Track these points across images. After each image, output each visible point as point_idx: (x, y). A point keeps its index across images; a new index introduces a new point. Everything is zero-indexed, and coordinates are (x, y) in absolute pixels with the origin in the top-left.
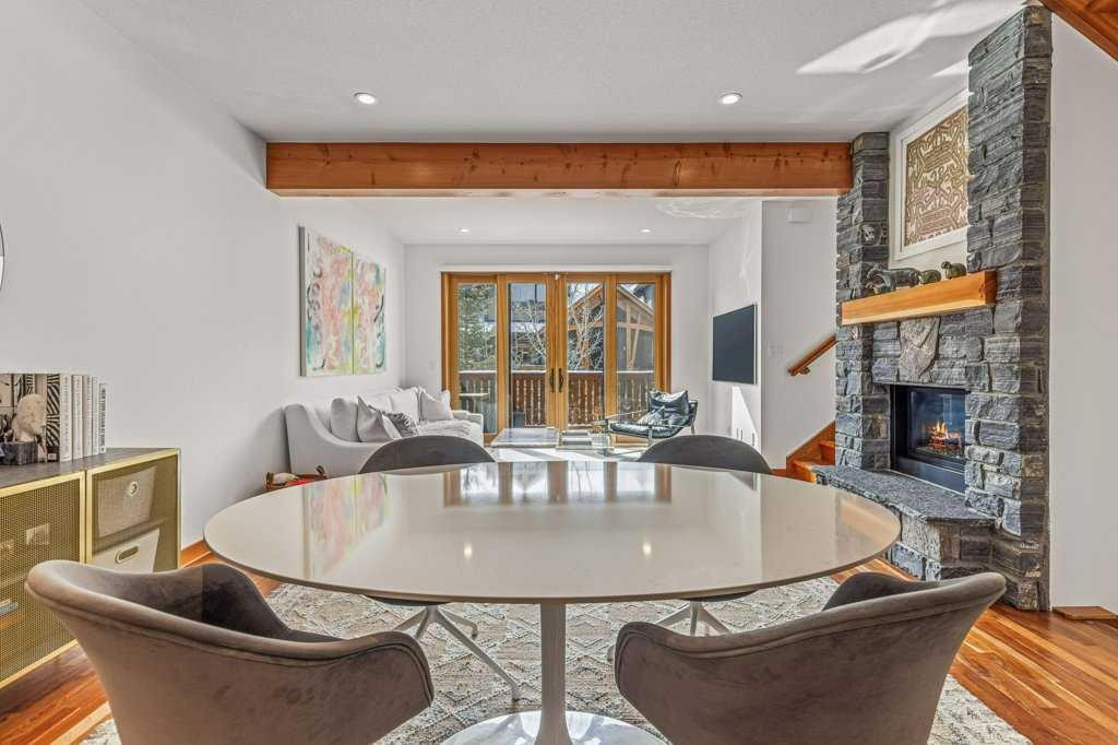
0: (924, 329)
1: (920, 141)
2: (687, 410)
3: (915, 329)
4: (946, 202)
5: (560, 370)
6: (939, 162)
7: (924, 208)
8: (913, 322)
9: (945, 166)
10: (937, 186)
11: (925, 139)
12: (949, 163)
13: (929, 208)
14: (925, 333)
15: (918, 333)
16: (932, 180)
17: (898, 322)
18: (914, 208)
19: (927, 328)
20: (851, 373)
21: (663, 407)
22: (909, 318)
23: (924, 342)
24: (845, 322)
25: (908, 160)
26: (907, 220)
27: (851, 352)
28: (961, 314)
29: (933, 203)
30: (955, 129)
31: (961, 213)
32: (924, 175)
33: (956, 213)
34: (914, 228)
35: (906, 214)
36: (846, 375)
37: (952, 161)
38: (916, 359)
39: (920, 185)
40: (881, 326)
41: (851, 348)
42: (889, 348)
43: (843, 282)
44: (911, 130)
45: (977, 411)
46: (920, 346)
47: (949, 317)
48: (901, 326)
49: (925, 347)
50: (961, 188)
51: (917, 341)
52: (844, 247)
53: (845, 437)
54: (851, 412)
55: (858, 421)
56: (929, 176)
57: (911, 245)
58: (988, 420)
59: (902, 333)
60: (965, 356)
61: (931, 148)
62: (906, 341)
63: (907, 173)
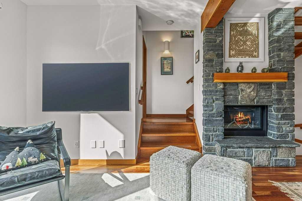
0: (251, 87)
1: (237, 24)
3: (247, 87)
4: (248, 48)
7: (238, 47)
8: (247, 84)
9: (248, 37)
10: (245, 42)
11: (239, 25)
12: (250, 37)
13: (241, 48)
14: (252, 88)
15: (249, 88)
16: (243, 39)
17: (237, 84)
18: (234, 46)
19: (253, 86)
20: (216, 102)
21: (30, 142)
22: (244, 83)
23: (252, 91)
24: (215, 81)
25: (231, 28)
26: (230, 49)
27: (217, 94)
28: (266, 84)
29: (243, 47)
30: (252, 28)
31: (255, 54)
32: (239, 37)
33: (252, 53)
34: (234, 52)
35: (230, 47)
36: (214, 103)
37: (251, 37)
38: (248, 96)
39: (237, 39)
40: (228, 84)
41: (217, 91)
42: (233, 92)
43: (210, 64)
44: (233, 19)
45: (282, 111)
46: (250, 92)
47: (261, 84)
48: (239, 85)
49: (252, 93)
50: (255, 46)
51: (249, 91)
52: (212, 50)
53: (212, 128)
54: (217, 117)
55: (222, 120)
56: (241, 38)
57: (232, 58)
58: (285, 113)
59: (240, 88)
60: (268, 96)
61: (242, 29)
62: (242, 90)
63: (230, 33)
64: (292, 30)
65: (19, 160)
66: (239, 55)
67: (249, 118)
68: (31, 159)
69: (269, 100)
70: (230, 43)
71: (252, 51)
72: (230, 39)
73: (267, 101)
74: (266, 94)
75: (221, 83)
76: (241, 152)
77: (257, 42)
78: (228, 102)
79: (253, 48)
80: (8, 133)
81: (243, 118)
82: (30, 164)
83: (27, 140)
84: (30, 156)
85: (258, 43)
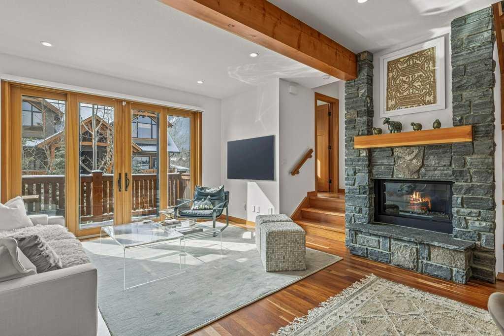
0: (413, 152)
1: (397, 61)
2: (224, 198)
3: (407, 152)
4: (417, 92)
5: (126, 174)
6: (413, 73)
7: (400, 93)
8: (405, 148)
10: (411, 85)
11: (402, 60)
12: (419, 74)
13: (405, 94)
14: (414, 154)
15: (409, 154)
16: (407, 80)
17: (392, 149)
18: (394, 93)
19: (416, 152)
20: (359, 174)
21: (209, 197)
22: (401, 147)
23: (414, 159)
24: (356, 147)
25: (388, 69)
26: (388, 98)
27: (359, 163)
28: (441, 146)
29: (407, 92)
30: (423, 58)
31: (428, 98)
32: (401, 78)
33: (424, 97)
34: (393, 102)
35: (388, 96)
36: (355, 175)
37: (421, 73)
38: (408, 166)
39: (397, 82)
40: (378, 150)
41: (359, 161)
42: (385, 161)
43: (351, 126)
44: (391, 55)
45: (463, 192)
46: (411, 160)
47: (431, 146)
48: (394, 150)
49: (415, 161)
50: (428, 86)
51: (408, 158)
52: (352, 108)
53: (354, 207)
54: (359, 194)
55: (365, 198)
56: (404, 78)
57: (391, 111)
58: (470, 196)
59: (395, 154)
60: (445, 166)
61: (405, 65)
62: (399, 158)
63: (388, 75)
64: (485, 49)
65: (201, 206)
66: (402, 104)
67: (427, 202)
68: (206, 207)
69: (446, 172)
70: (387, 90)
71: (424, 96)
72: (388, 84)
73: (442, 174)
74: (438, 163)
75: (364, 149)
76: (374, 241)
77: (432, 79)
78: (377, 174)
79: (424, 91)
80: (201, 190)
81: (419, 200)
82: (205, 209)
83: (208, 196)
84: (206, 204)
85: (434, 79)
